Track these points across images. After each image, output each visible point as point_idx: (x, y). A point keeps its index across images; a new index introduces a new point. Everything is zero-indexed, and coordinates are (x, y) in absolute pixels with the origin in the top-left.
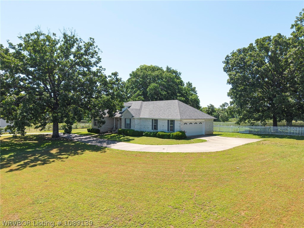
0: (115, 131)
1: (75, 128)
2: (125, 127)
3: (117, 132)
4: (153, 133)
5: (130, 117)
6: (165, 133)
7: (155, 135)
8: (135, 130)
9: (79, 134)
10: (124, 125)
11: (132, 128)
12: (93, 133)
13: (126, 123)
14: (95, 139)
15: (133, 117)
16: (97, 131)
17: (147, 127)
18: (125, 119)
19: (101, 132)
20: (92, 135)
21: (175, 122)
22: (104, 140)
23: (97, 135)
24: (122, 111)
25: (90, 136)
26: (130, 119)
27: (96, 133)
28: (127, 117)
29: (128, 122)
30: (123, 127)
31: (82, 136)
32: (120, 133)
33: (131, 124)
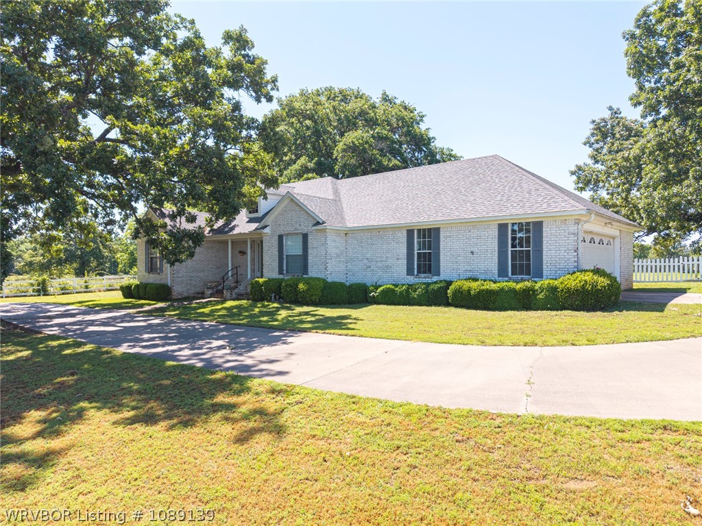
0: (236, 291)
1: (83, 290)
2: (281, 272)
3: (241, 295)
4: (426, 289)
5: (306, 227)
6: (498, 285)
7: (439, 297)
8: (329, 280)
9: (86, 306)
10: (276, 264)
11: (313, 272)
12: (145, 299)
13: (285, 254)
14: (157, 321)
15: (318, 223)
16: (161, 292)
17: (380, 264)
18: (280, 237)
19: (175, 295)
20: (142, 306)
21: (546, 231)
22: (202, 327)
23: (160, 305)
24: (260, 214)
25: (134, 311)
26: (305, 237)
27: (159, 299)
28: (290, 229)
29: (293, 247)
30: (271, 271)
31: (97, 312)
32: (259, 294)
33: (310, 258)
